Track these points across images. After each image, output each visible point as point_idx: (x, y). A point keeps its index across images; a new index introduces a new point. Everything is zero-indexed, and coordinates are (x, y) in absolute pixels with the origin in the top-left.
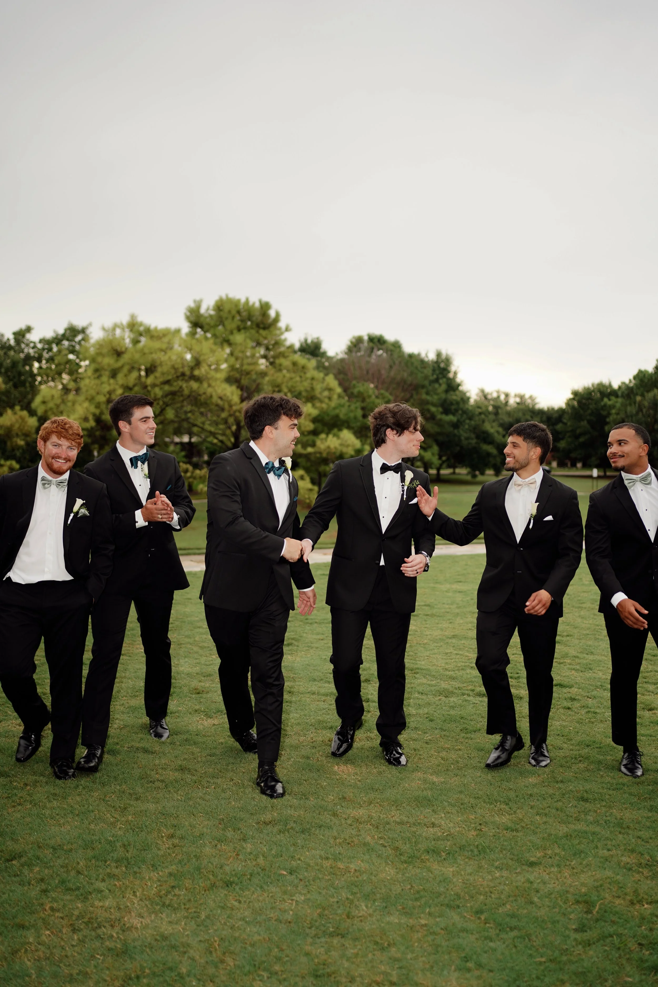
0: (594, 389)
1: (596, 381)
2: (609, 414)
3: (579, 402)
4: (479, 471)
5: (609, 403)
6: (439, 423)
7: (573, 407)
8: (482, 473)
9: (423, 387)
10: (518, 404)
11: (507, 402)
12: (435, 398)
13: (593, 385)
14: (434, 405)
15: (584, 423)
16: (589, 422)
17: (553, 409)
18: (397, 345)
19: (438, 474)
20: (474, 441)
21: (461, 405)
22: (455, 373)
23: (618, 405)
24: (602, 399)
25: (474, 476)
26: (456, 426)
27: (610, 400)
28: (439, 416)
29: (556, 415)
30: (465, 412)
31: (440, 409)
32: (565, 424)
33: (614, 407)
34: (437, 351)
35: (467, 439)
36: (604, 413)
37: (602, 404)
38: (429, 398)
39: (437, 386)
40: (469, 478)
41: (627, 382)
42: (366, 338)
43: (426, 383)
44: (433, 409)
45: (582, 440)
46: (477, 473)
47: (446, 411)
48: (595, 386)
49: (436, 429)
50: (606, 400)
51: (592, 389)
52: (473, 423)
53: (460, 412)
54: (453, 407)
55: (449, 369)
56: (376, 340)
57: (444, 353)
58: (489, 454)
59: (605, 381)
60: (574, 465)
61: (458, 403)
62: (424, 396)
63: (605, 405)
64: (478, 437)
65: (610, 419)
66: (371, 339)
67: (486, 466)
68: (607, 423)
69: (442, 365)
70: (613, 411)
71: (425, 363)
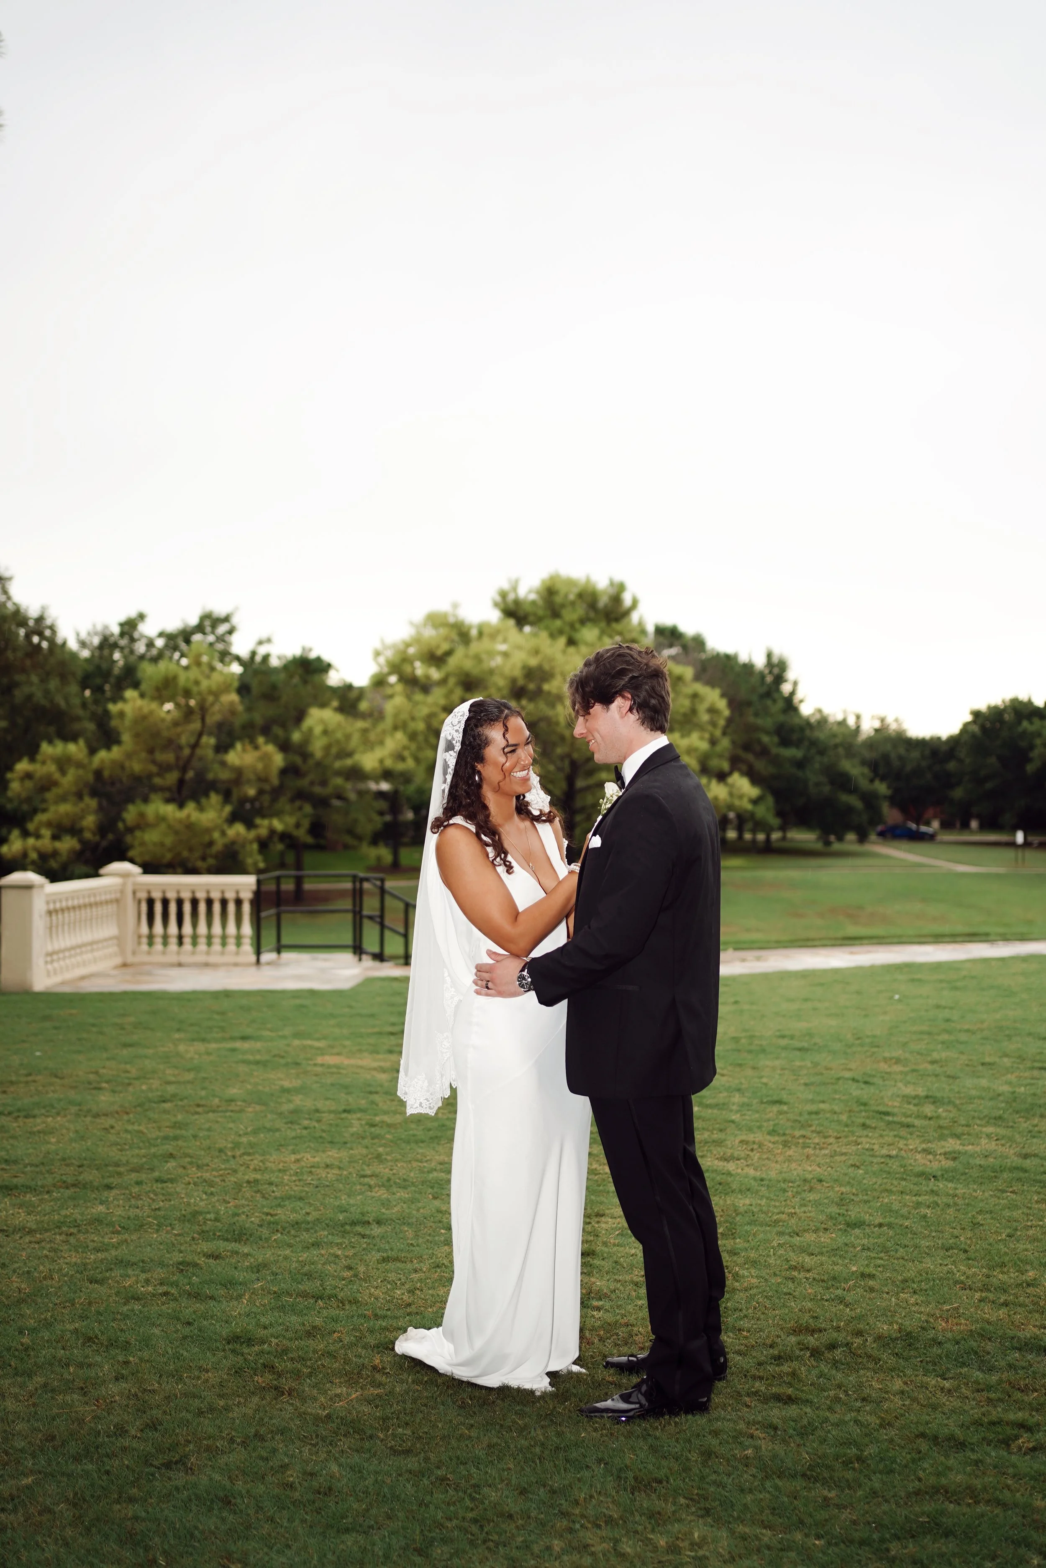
0: (1006, 707)
1: (1008, 696)
2: (1032, 747)
3: (983, 728)
4: (836, 834)
5: (1033, 728)
6: (776, 761)
7: (974, 736)
8: (840, 839)
9: (749, 704)
10: (876, 730)
11: (858, 728)
12: (767, 722)
14: (767, 733)
15: (993, 760)
16: (999, 758)
17: (939, 738)
18: (699, 642)
19: (768, 839)
20: (827, 789)
21: (808, 732)
22: (795, 684)
24: (1019, 723)
25: (828, 843)
26: (800, 764)
27: (1031, 723)
28: (775, 750)
29: (944, 748)
30: (813, 743)
31: (776, 739)
32: (961, 761)
33: (1039, 734)
34: (767, 649)
35: (817, 784)
36: (1023, 744)
37: (1020, 729)
38: (759, 722)
39: (769, 702)
40: (819, 846)
42: (650, 629)
43: (754, 698)
44: (766, 739)
45: (989, 785)
46: (832, 838)
47: (785, 742)
48: (1008, 704)
49: (771, 770)
50: (1025, 724)
51: (1002, 707)
52: (826, 760)
53: (806, 743)
54: (795, 737)
55: (785, 676)
56: (669, 633)
57: (776, 652)
58: (850, 809)
59: (1023, 697)
60: (965, 826)
61: (802, 729)
62: (751, 719)
63: (1024, 732)
64: (832, 783)
65: (1034, 754)
66: (660, 631)
67: (849, 827)
68: (1030, 760)
69: (776, 671)
70: (1038, 742)
71: (748, 667)
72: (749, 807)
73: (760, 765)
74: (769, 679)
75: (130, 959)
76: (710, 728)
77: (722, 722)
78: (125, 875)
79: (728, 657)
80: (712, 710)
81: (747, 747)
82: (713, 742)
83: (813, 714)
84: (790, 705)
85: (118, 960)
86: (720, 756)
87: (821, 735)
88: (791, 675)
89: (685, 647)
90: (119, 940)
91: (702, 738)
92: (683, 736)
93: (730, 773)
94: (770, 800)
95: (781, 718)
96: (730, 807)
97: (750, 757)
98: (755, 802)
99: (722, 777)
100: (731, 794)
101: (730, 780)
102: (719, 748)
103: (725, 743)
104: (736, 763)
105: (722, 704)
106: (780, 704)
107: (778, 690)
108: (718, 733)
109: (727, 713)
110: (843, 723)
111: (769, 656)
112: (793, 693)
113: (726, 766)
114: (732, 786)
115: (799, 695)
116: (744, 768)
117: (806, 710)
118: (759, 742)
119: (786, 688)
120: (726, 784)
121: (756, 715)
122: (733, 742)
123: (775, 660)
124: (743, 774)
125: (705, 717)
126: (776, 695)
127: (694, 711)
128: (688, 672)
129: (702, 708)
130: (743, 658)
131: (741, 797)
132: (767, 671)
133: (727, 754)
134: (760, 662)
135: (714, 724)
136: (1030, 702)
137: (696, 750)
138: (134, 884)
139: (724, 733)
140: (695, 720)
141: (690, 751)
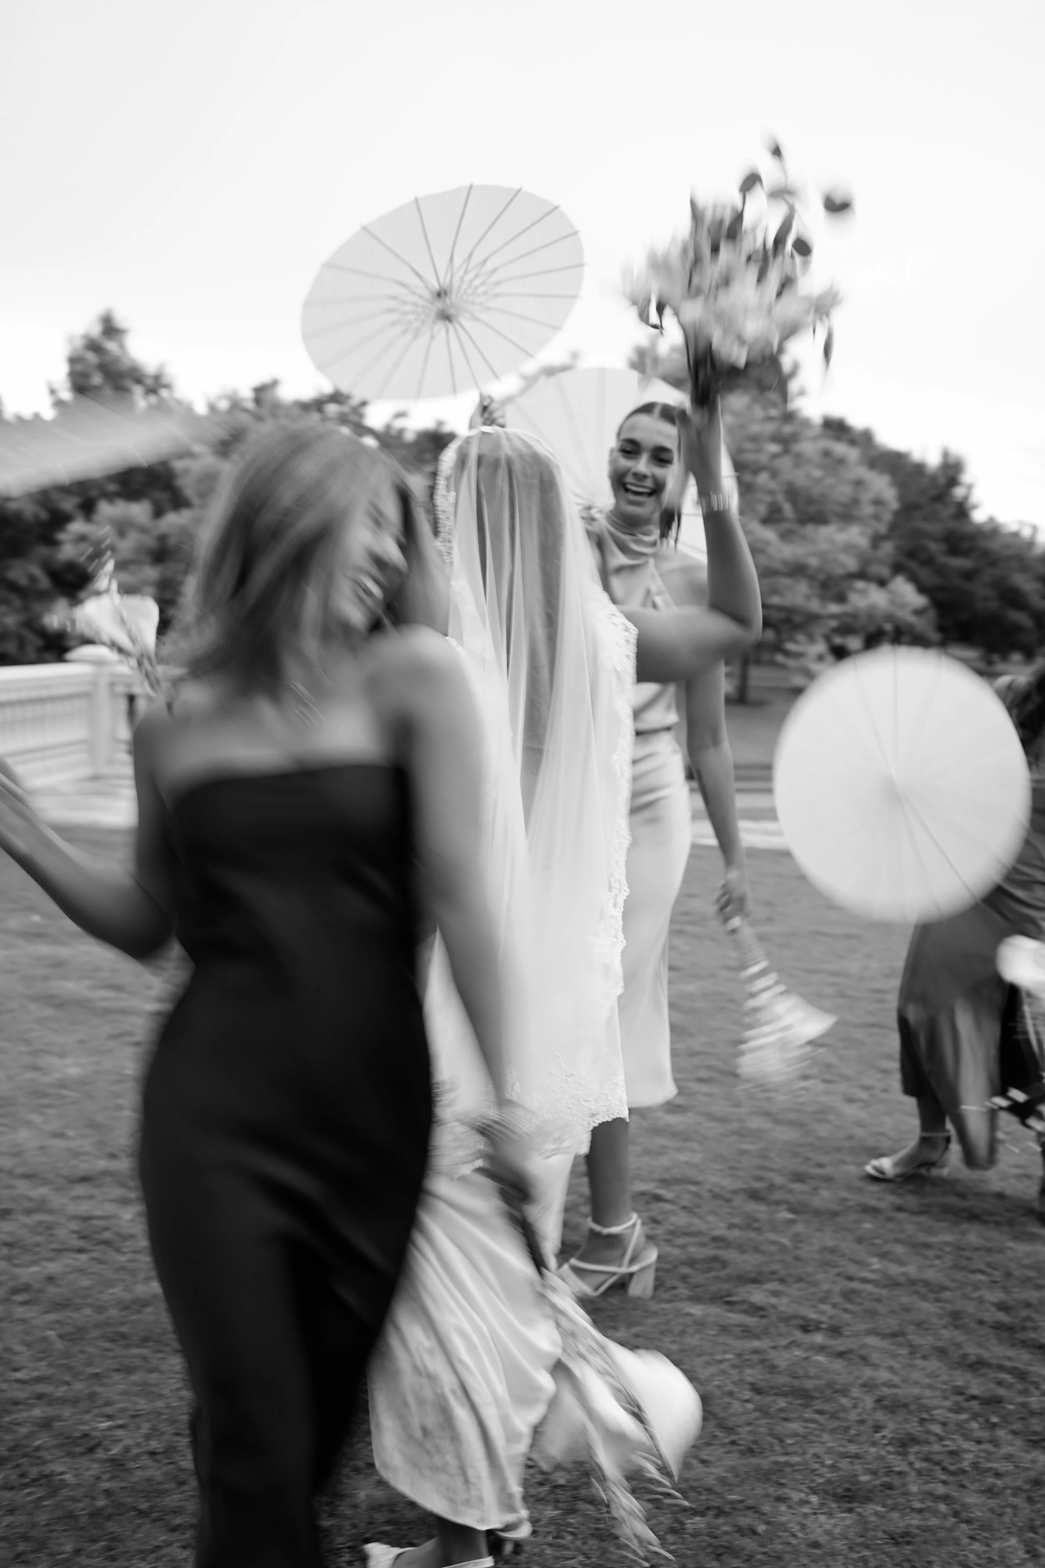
6: (941, 571)
9: (919, 506)
11: (1032, 539)
12: (935, 528)
14: (935, 539)
18: (868, 436)
21: (979, 541)
22: (970, 487)
26: (968, 575)
28: (942, 559)
30: (984, 553)
31: (944, 547)
34: (943, 446)
35: (985, 599)
38: (928, 526)
39: (939, 507)
40: (981, 665)
42: (816, 418)
43: (925, 499)
44: (932, 546)
46: (996, 658)
47: (954, 551)
49: (938, 579)
52: (996, 572)
53: (977, 553)
54: (965, 545)
55: (960, 479)
56: (836, 426)
57: (953, 451)
58: (1018, 628)
61: (973, 538)
62: (920, 524)
64: (1001, 598)
66: (827, 423)
67: (1014, 646)
69: (951, 473)
71: (919, 468)
72: (912, 619)
73: (925, 575)
74: (942, 481)
75: (105, 770)
76: (873, 522)
77: (888, 518)
78: (99, 663)
79: (897, 454)
80: (878, 502)
81: (911, 554)
82: (875, 542)
83: (986, 522)
84: (962, 510)
85: (86, 771)
86: (881, 560)
87: (994, 545)
88: (967, 477)
89: (852, 439)
90: (88, 745)
91: (863, 534)
92: (841, 530)
93: (892, 578)
94: (932, 614)
95: (953, 525)
96: (890, 618)
97: (915, 564)
98: (918, 612)
99: (882, 582)
100: (892, 602)
101: (891, 586)
102: (881, 550)
103: (890, 547)
104: (898, 568)
105: (891, 495)
106: (949, 511)
107: (950, 495)
108: (883, 531)
109: (895, 507)
110: (1016, 535)
111: (945, 455)
112: (966, 498)
113: (887, 570)
114: (892, 592)
115: (973, 500)
116: (909, 573)
117: (979, 516)
118: (925, 549)
119: (959, 492)
120: (887, 590)
121: (925, 519)
122: (898, 549)
123: (951, 460)
124: (907, 580)
125: (868, 509)
126: (947, 500)
127: (855, 502)
128: (853, 455)
129: (866, 497)
130: (916, 456)
131: (903, 606)
132: (940, 473)
133: (889, 558)
134: (934, 462)
135: (878, 518)
137: (854, 546)
138: (113, 675)
139: (889, 534)
140: (856, 513)
141: (849, 548)
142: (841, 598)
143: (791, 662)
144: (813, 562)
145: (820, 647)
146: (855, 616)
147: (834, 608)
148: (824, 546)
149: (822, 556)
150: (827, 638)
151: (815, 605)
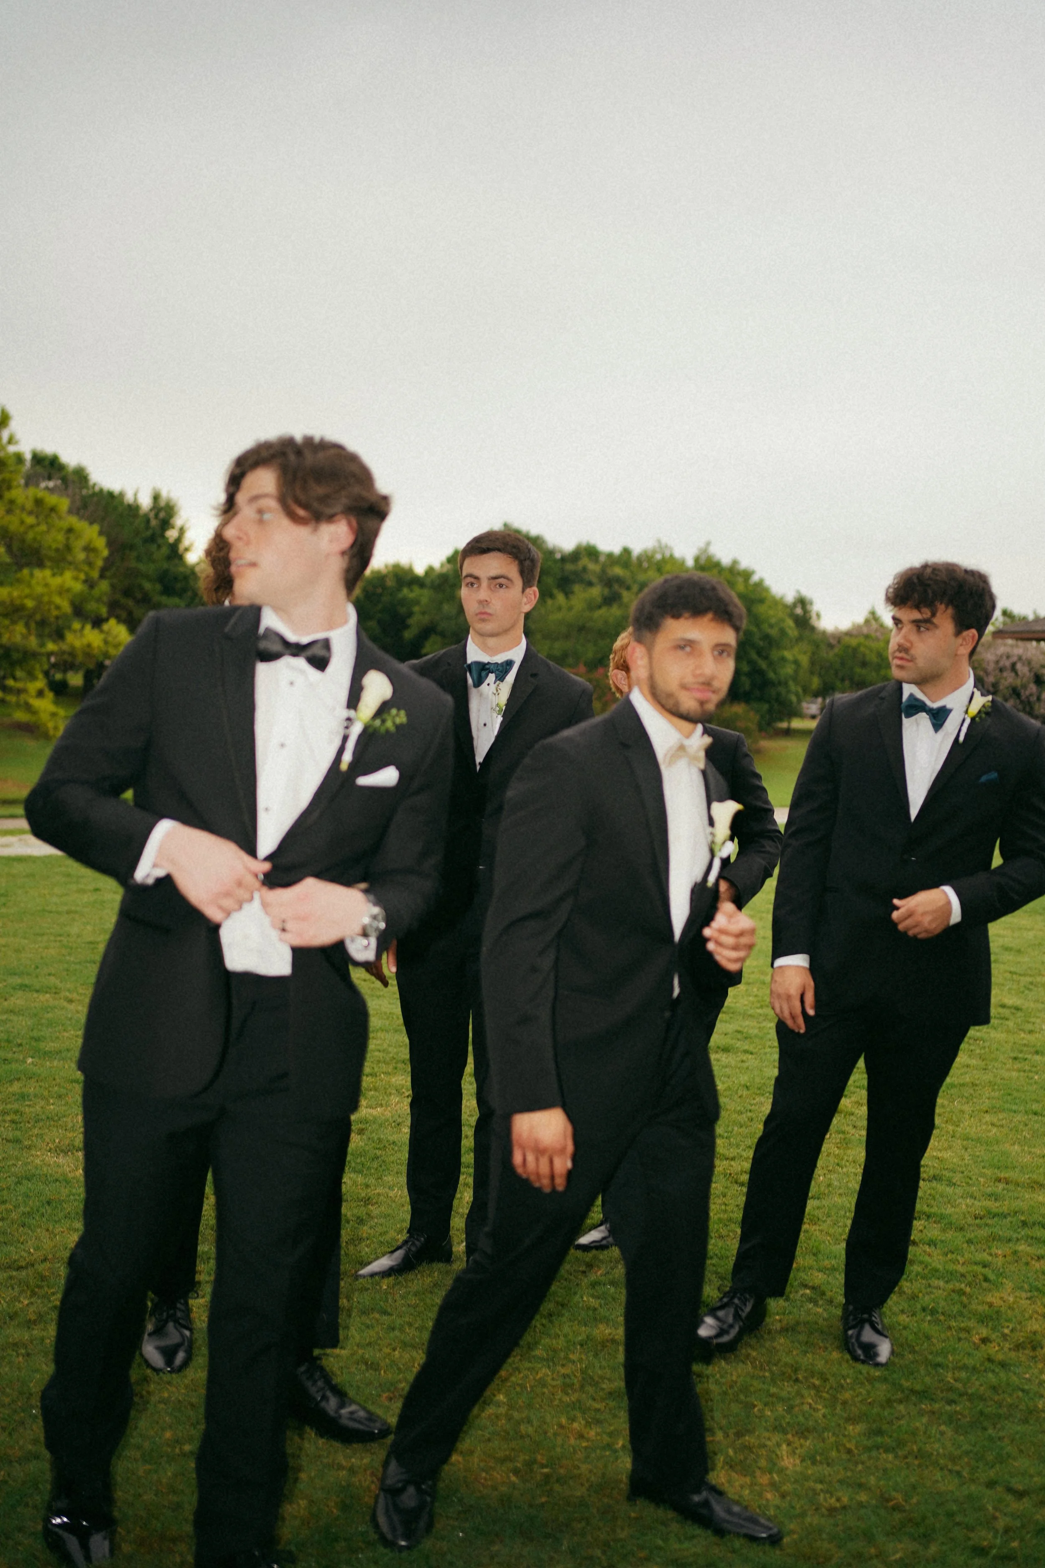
0: (389, 573)
2: (410, 614)
5: (412, 595)
9: (132, 547)
12: (149, 568)
13: (386, 566)
14: (149, 579)
16: (379, 622)
18: (81, 475)
22: (182, 531)
23: (424, 600)
27: (411, 590)
28: (157, 598)
31: (158, 587)
33: (417, 602)
34: (154, 489)
36: (403, 610)
37: (400, 596)
38: (142, 567)
39: (154, 547)
41: (437, 565)
42: (28, 457)
43: (138, 541)
44: (147, 586)
47: (167, 590)
48: (391, 569)
50: (405, 590)
53: (190, 593)
54: (179, 586)
55: (172, 521)
56: (47, 463)
57: (164, 494)
59: (404, 561)
61: (186, 578)
62: (133, 564)
63: (404, 599)
65: (411, 621)
66: (38, 459)
68: (407, 627)
69: (162, 515)
70: (416, 609)
71: (133, 509)
74: (154, 523)
76: (86, 568)
77: (100, 563)
79: (111, 495)
80: (89, 549)
81: (127, 593)
82: (90, 584)
83: (198, 564)
84: (175, 552)
86: (99, 600)
88: (178, 518)
89: (64, 480)
91: (75, 579)
92: (55, 574)
93: (107, 620)
95: (165, 565)
96: (105, 655)
97: (130, 603)
99: (98, 623)
100: (106, 642)
101: (105, 627)
102: (96, 592)
103: (104, 586)
104: (114, 609)
105: (100, 543)
106: (165, 551)
107: (163, 536)
108: (95, 574)
109: (105, 553)
111: (156, 498)
112: (179, 540)
113: (104, 611)
114: (108, 633)
115: (186, 542)
116: (124, 615)
117: (192, 558)
118: (141, 587)
119: (172, 534)
120: (102, 631)
121: (139, 559)
122: (113, 586)
123: (162, 503)
124: (120, 620)
125: (80, 556)
126: (160, 541)
127: (68, 548)
128: (64, 504)
129: (78, 545)
130: (129, 498)
131: (116, 644)
132: (152, 515)
133: (105, 599)
134: (145, 502)
135: (90, 564)
136: (410, 570)
137: (68, 590)
139: (102, 576)
140: (70, 558)
141: (62, 591)
142: (59, 635)
143: (12, 698)
144: (30, 604)
145: (40, 683)
146: (72, 653)
147: (51, 646)
148: (39, 590)
149: (39, 599)
150: (46, 674)
151: (33, 642)
